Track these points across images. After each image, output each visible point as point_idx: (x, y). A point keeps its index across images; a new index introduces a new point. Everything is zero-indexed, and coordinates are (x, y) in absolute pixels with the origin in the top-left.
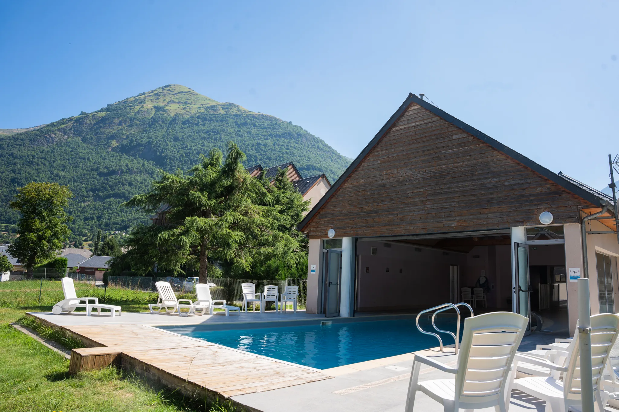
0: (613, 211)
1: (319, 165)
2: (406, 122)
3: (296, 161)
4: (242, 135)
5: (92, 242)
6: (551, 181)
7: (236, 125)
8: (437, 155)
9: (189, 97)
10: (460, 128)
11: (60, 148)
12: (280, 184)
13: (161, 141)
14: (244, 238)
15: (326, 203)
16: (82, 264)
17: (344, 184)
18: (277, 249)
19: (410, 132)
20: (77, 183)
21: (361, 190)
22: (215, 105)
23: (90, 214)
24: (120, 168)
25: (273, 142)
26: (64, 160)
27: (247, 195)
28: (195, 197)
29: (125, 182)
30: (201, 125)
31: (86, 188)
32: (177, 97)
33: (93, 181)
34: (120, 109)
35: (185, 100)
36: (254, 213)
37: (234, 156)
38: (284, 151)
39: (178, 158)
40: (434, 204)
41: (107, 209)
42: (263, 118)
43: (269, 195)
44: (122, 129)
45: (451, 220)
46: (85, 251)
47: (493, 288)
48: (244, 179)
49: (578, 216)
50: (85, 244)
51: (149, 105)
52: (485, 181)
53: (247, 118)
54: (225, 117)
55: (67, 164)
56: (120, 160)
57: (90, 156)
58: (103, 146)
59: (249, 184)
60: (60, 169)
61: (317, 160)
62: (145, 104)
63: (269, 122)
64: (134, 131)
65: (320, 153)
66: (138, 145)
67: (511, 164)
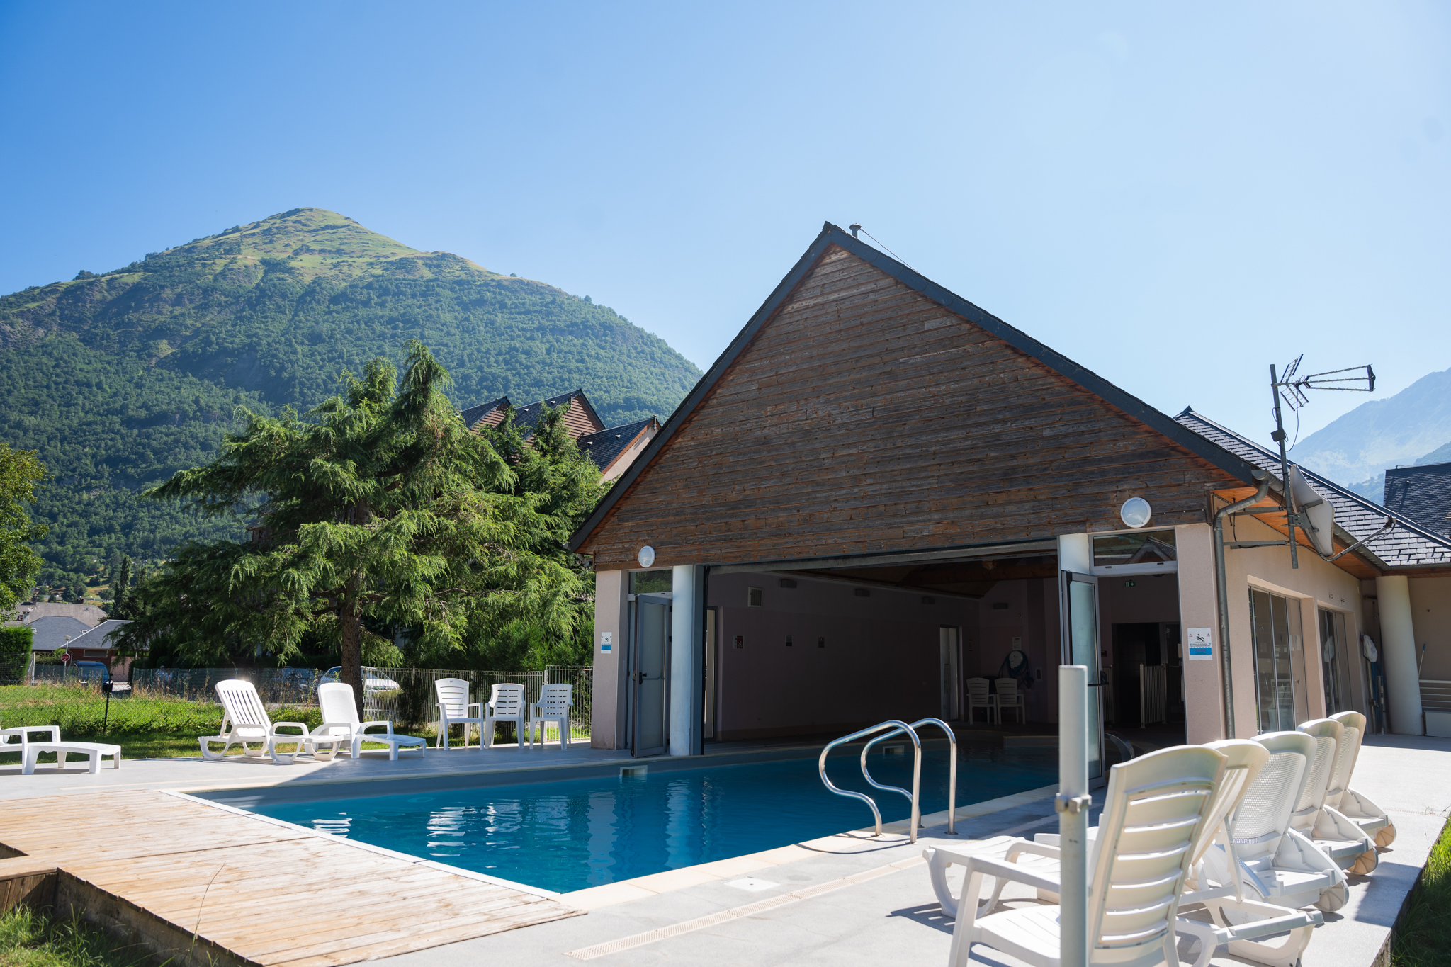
0: (1281, 493)
1: (655, 397)
2: (818, 291)
3: (601, 389)
4: (473, 329)
5: (110, 586)
6: (1145, 427)
7: (458, 304)
8: (887, 369)
9: (348, 239)
10: (940, 305)
11: (26, 358)
12: (546, 441)
13: (280, 343)
14: (446, 570)
15: (635, 484)
16: (76, 641)
17: (677, 438)
18: (526, 595)
19: (827, 313)
20: (69, 443)
21: (714, 453)
22: (410, 256)
23: (104, 518)
24: (178, 408)
25: (547, 346)
26: (36, 387)
27: (452, 467)
28: (325, 473)
29: (192, 442)
30: (376, 304)
31: (94, 456)
32: (317, 238)
33: (111, 440)
34: (179, 266)
35: (336, 245)
36: (473, 511)
37: (420, 376)
38: (573, 365)
39: (321, 383)
40: (881, 484)
41: (147, 506)
42: (524, 290)
43: (506, 468)
44: (182, 315)
45: (921, 521)
46: (87, 609)
47: (1039, 677)
48: (447, 431)
49: (1206, 507)
50: (91, 592)
51: (249, 257)
52: (997, 429)
53: (485, 288)
54: (433, 286)
55: (44, 398)
56: (178, 388)
57: (102, 378)
58: (136, 354)
59: (459, 441)
60: (26, 409)
61: (651, 386)
62: (240, 254)
63: (536, 298)
64: (212, 320)
65: (657, 370)
66: (223, 351)
67: (1057, 388)
